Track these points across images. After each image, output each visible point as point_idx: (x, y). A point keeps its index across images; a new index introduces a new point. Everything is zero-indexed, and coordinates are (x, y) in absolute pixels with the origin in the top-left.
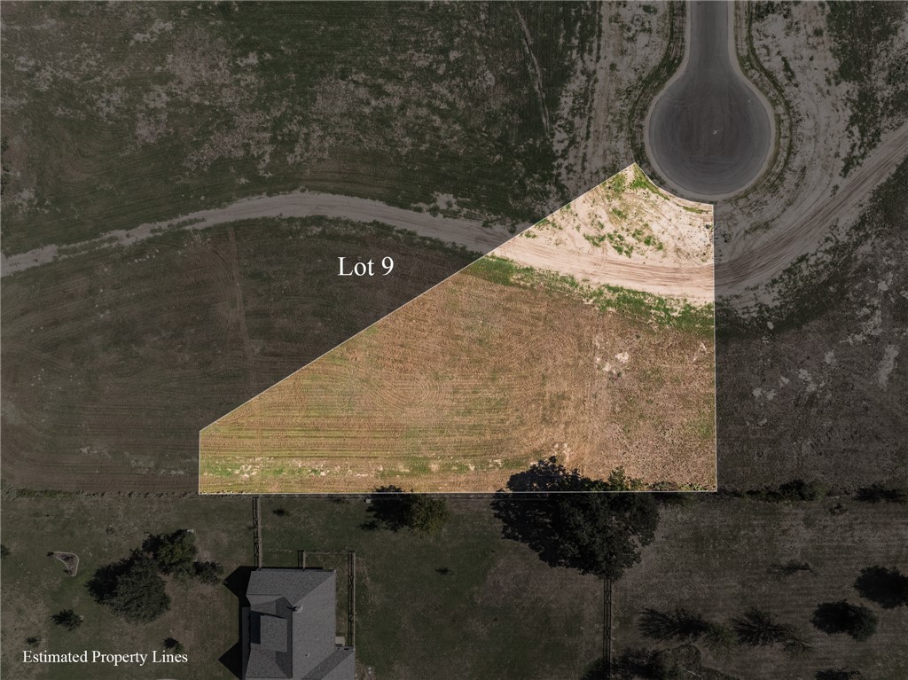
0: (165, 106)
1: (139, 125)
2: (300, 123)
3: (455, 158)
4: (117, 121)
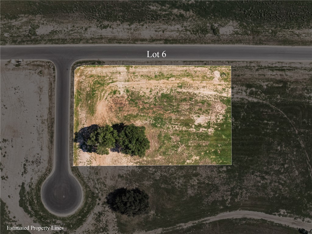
0: (197, 184)
1: (188, 190)
2: (239, 189)
3: (286, 198)
4: (181, 189)
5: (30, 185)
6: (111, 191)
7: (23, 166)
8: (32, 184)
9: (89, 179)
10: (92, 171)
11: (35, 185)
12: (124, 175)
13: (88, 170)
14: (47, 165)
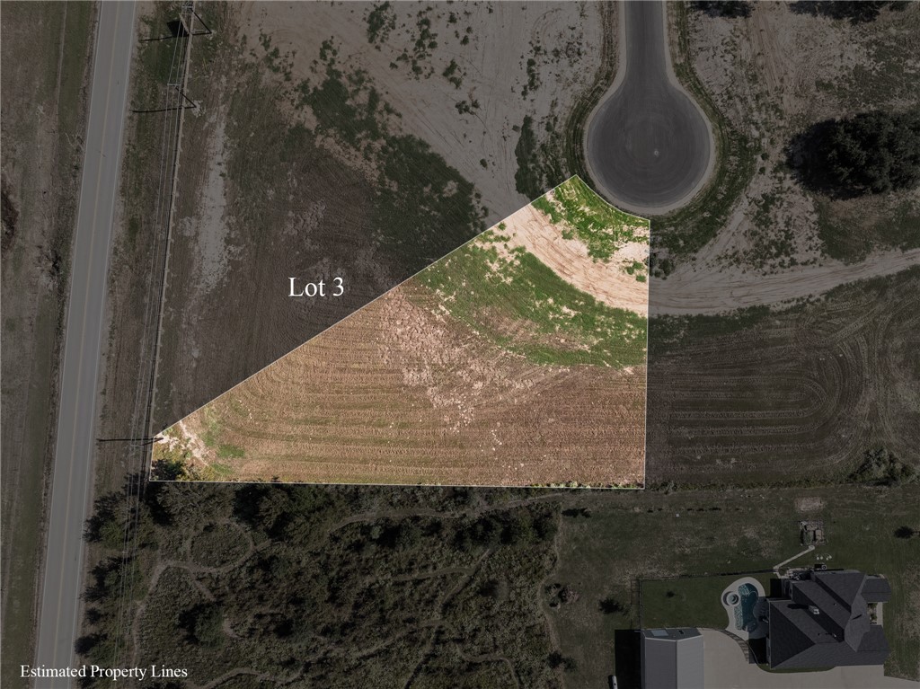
5: (548, 124)
6: (797, 130)
7: (525, 65)
8: (556, 119)
9: (730, 98)
10: (739, 72)
11: (564, 123)
12: (835, 83)
13: (726, 70)
14: (599, 63)
